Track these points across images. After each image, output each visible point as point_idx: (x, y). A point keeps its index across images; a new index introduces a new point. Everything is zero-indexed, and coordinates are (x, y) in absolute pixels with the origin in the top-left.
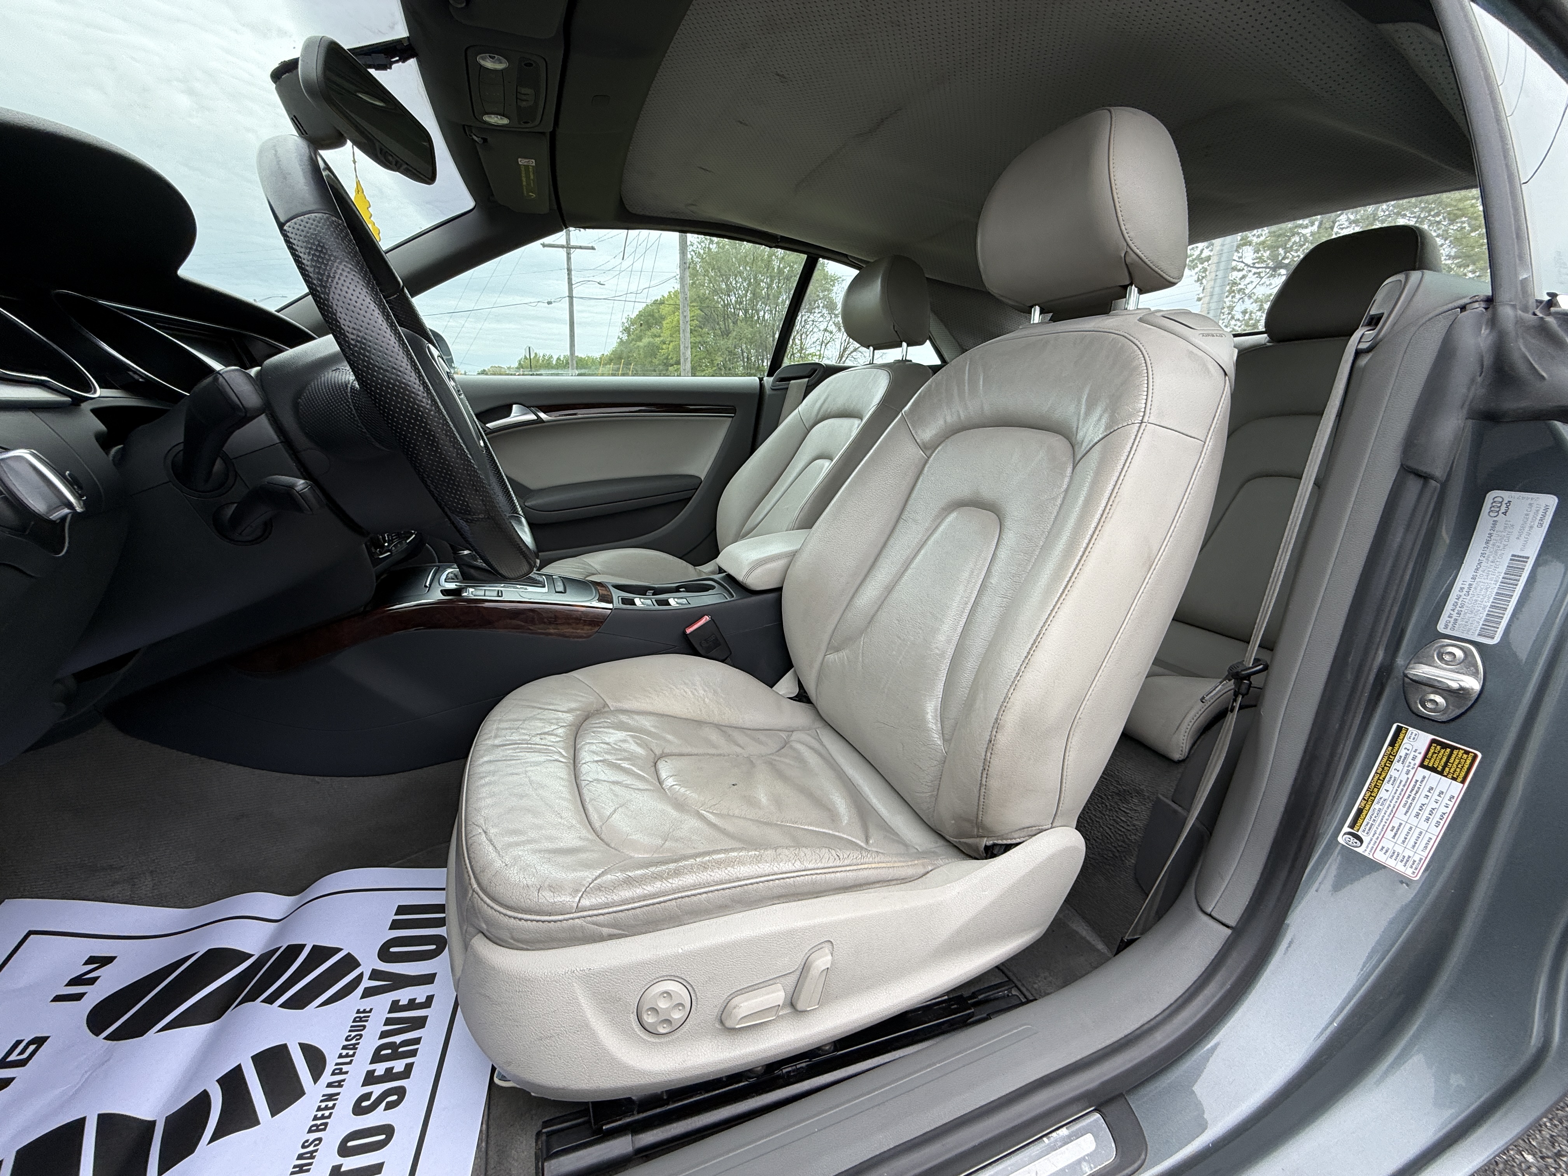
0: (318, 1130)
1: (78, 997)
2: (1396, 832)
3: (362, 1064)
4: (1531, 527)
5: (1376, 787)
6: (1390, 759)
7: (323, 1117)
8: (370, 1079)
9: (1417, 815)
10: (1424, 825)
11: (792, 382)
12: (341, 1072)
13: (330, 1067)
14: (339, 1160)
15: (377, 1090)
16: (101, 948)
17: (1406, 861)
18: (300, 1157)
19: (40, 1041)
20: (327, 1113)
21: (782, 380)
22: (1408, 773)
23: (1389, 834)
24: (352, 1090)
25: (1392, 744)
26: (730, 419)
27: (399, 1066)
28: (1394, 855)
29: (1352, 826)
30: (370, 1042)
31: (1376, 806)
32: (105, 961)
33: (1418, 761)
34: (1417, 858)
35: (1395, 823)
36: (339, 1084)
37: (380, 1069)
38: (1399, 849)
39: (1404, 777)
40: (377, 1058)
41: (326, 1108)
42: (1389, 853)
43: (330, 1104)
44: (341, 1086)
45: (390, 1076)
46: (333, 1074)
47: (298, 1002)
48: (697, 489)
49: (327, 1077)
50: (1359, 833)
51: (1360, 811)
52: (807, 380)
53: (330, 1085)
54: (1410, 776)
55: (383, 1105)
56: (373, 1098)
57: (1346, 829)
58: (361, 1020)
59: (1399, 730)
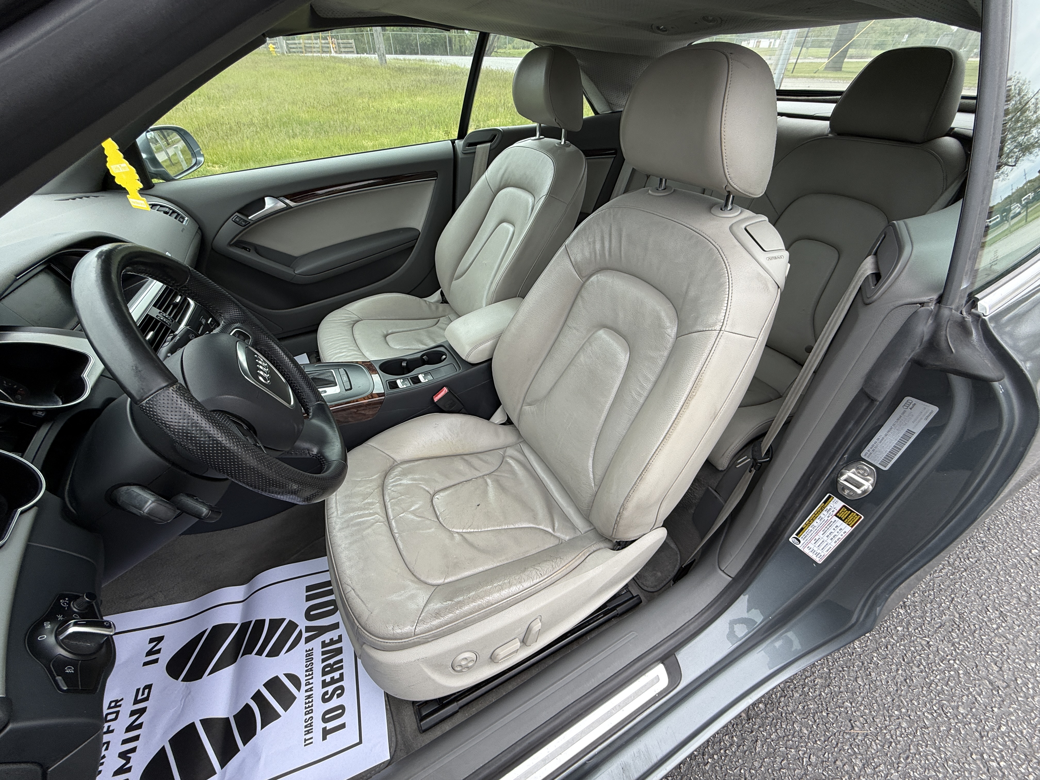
0: (309, 713)
1: (156, 661)
2: (816, 541)
3: (318, 678)
4: (921, 419)
5: (813, 520)
6: (822, 509)
7: (309, 707)
8: (325, 684)
9: (827, 536)
10: (829, 541)
11: (478, 146)
12: (310, 684)
13: (303, 682)
14: (324, 725)
15: (330, 689)
16: (155, 633)
17: (817, 554)
18: (306, 727)
19: (149, 687)
20: (310, 704)
21: (470, 145)
22: (828, 517)
23: (813, 542)
24: (318, 692)
25: (825, 502)
26: (434, 182)
27: (336, 675)
28: (813, 551)
29: (797, 535)
30: (318, 666)
31: (810, 528)
32: (159, 639)
33: (834, 513)
34: (822, 554)
35: (817, 537)
36: (311, 689)
37: (328, 678)
38: (816, 549)
39: (826, 518)
40: (324, 673)
41: (309, 702)
42: (811, 550)
43: (310, 700)
44: (312, 690)
45: (333, 681)
46: (306, 685)
47: (274, 653)
48: (417, 239)
49: (303, 688)
50: (800, 539)
51: (802, 529)
52: (489, 144)
53: (306, 691)
54: (829, 518)
55: (335, 696)
56: (330, 693)
57: (794, 535)
58: (309, 655)
59: (830, 497)
